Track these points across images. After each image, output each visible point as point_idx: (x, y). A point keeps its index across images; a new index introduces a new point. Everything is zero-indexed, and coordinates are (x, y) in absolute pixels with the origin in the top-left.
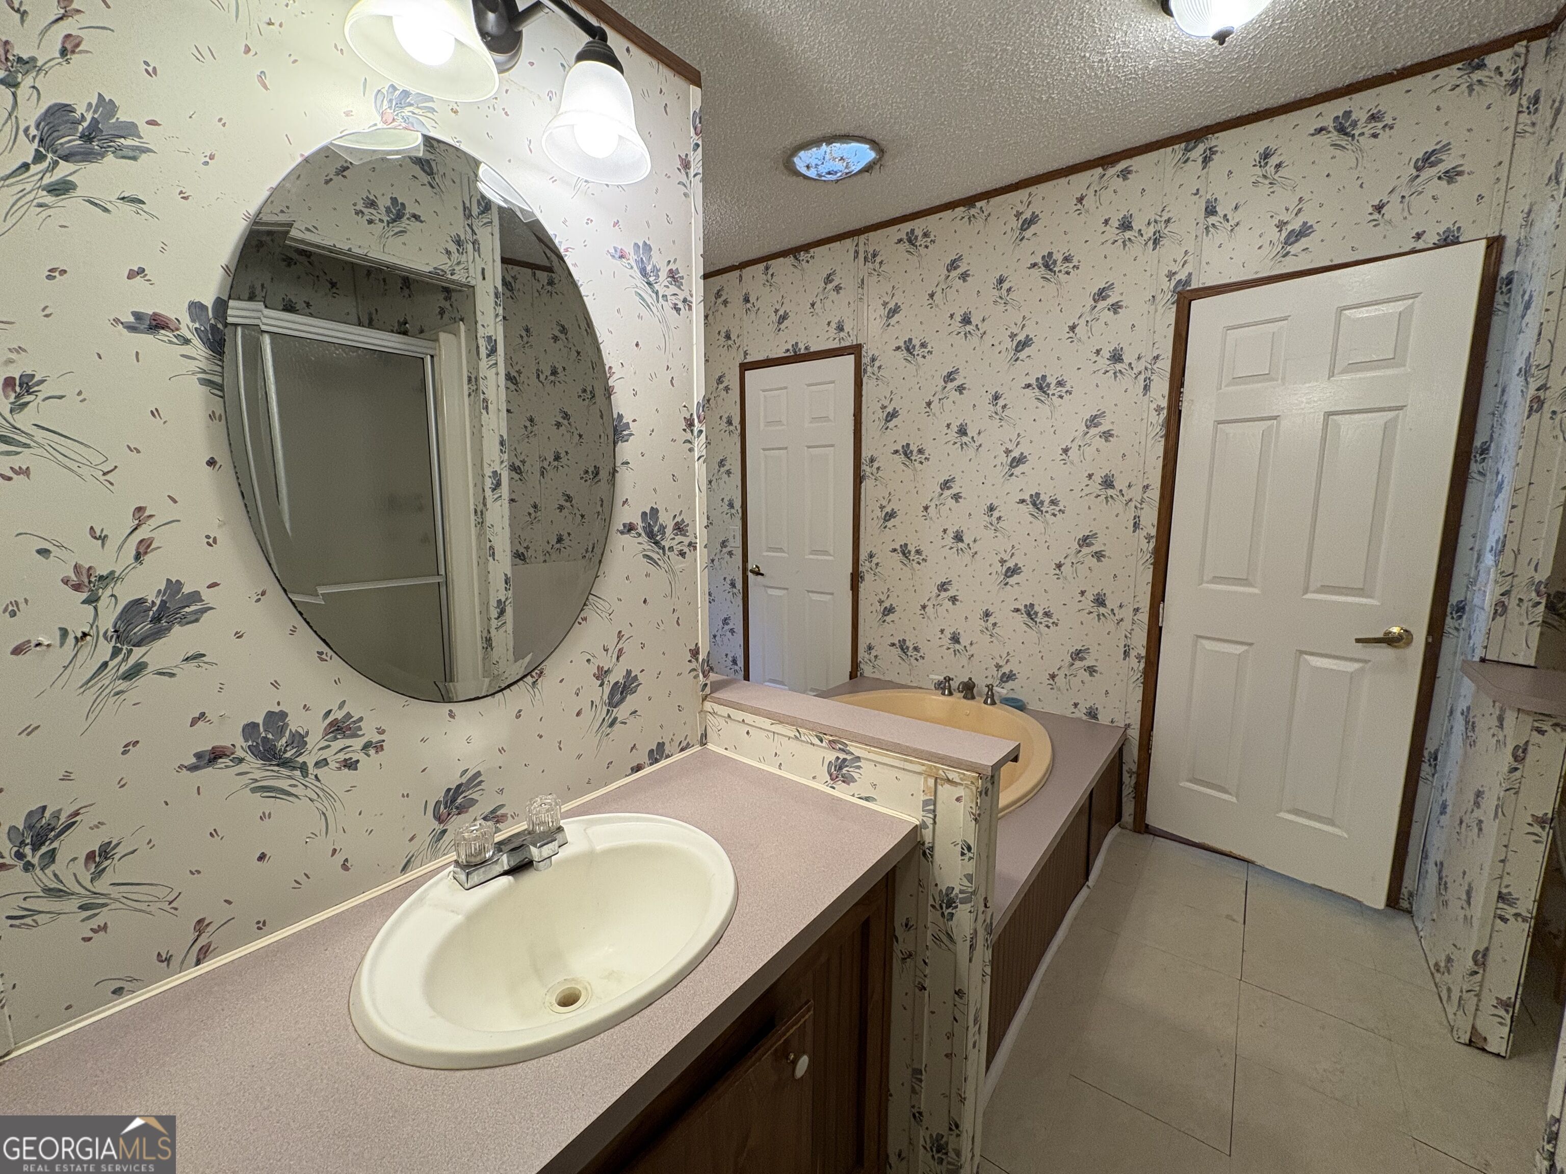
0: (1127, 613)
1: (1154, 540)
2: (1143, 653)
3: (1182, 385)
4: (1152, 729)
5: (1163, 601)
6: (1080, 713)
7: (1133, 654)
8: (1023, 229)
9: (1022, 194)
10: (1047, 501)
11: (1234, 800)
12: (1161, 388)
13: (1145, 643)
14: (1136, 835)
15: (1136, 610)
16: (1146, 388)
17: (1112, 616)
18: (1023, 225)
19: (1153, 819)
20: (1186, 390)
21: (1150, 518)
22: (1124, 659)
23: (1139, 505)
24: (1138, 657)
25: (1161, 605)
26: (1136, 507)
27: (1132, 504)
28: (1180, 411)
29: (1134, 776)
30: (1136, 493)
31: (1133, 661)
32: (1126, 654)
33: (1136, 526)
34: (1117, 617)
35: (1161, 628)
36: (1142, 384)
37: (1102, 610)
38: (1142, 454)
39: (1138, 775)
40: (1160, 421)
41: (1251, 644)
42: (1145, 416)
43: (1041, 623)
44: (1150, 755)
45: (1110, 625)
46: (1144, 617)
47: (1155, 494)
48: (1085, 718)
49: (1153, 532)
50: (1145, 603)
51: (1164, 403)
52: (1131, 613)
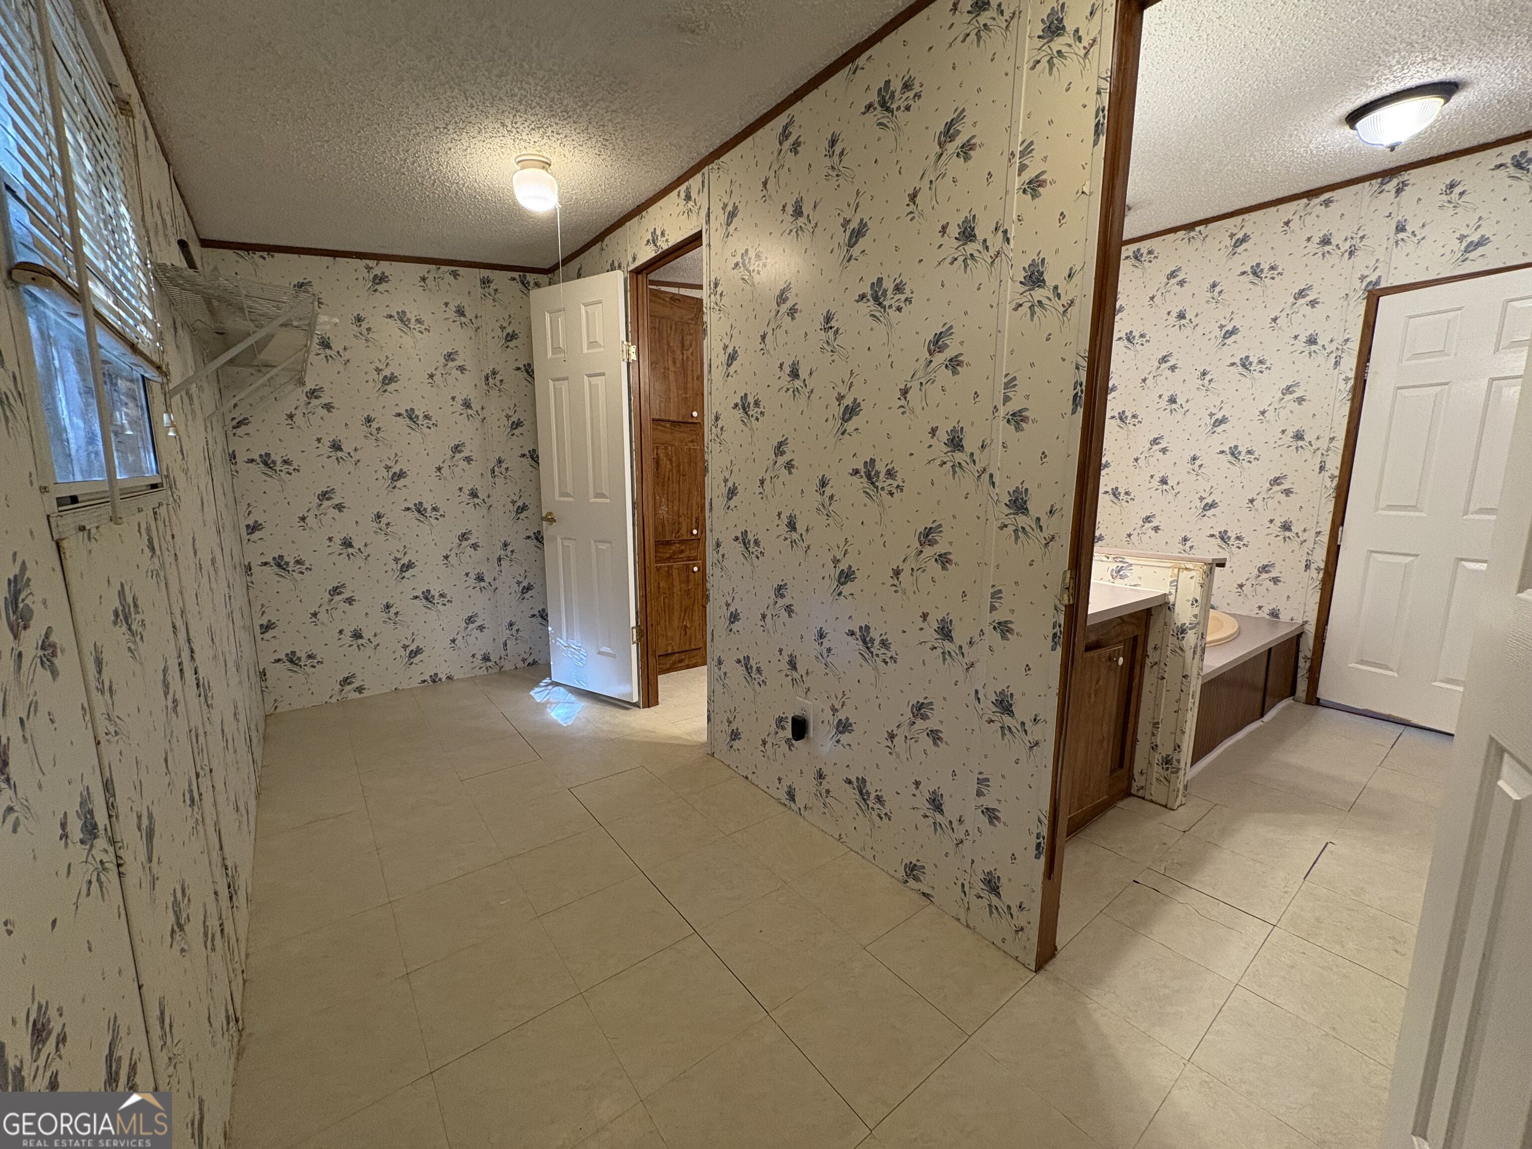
0: (1310, 536)
1: (1337, 479)
2: (1322, 566)
3: (1368, 361)
4: (1327, 624)
5: (1342, 525)
6: (1264, 614)
7: (1313, 566)
8: (1235, 246)
9: (1238, 220)
10: (1244, 452)
11: (1396, 675)
12: (1350, 363)
13: (1324, 559)
14: (1309, 707)
15: (1318, 533)
16: (1337, 364)
17: (1296, 538)
18: (1236, 243)
19: (1323, 693)
20: (1372, 364)
21: (1334, 463)
22: (1306, 571)
23: (1325, 453)
24: (1318, 569)
25: (1341, 529)
26: (1322, 454)
27: (1319, 453)
28: (1365, 381)
29: (1309, 661)
30: (1323, 444)
31: (1313, 573)
32: (1307, 567)
33: (1322, 468)
34: (1301, 539)
35: (1339, 546)
36: (1333, 361)
37: (1288, 534)
38: (1330, 414)
39: (1312, 660)
40: (1348, 389)
41: (1417, 555)
42: (1334, 386)
43: (1233, 545)
44: (1324, 644)
45: (1295, 544)
46: (1325, 538)
47: (1340, 444)
48: (1267, 617)
49: (1337, 473)
50: (1326, 528)
51: (1352, 375)
52: (1313, 535)
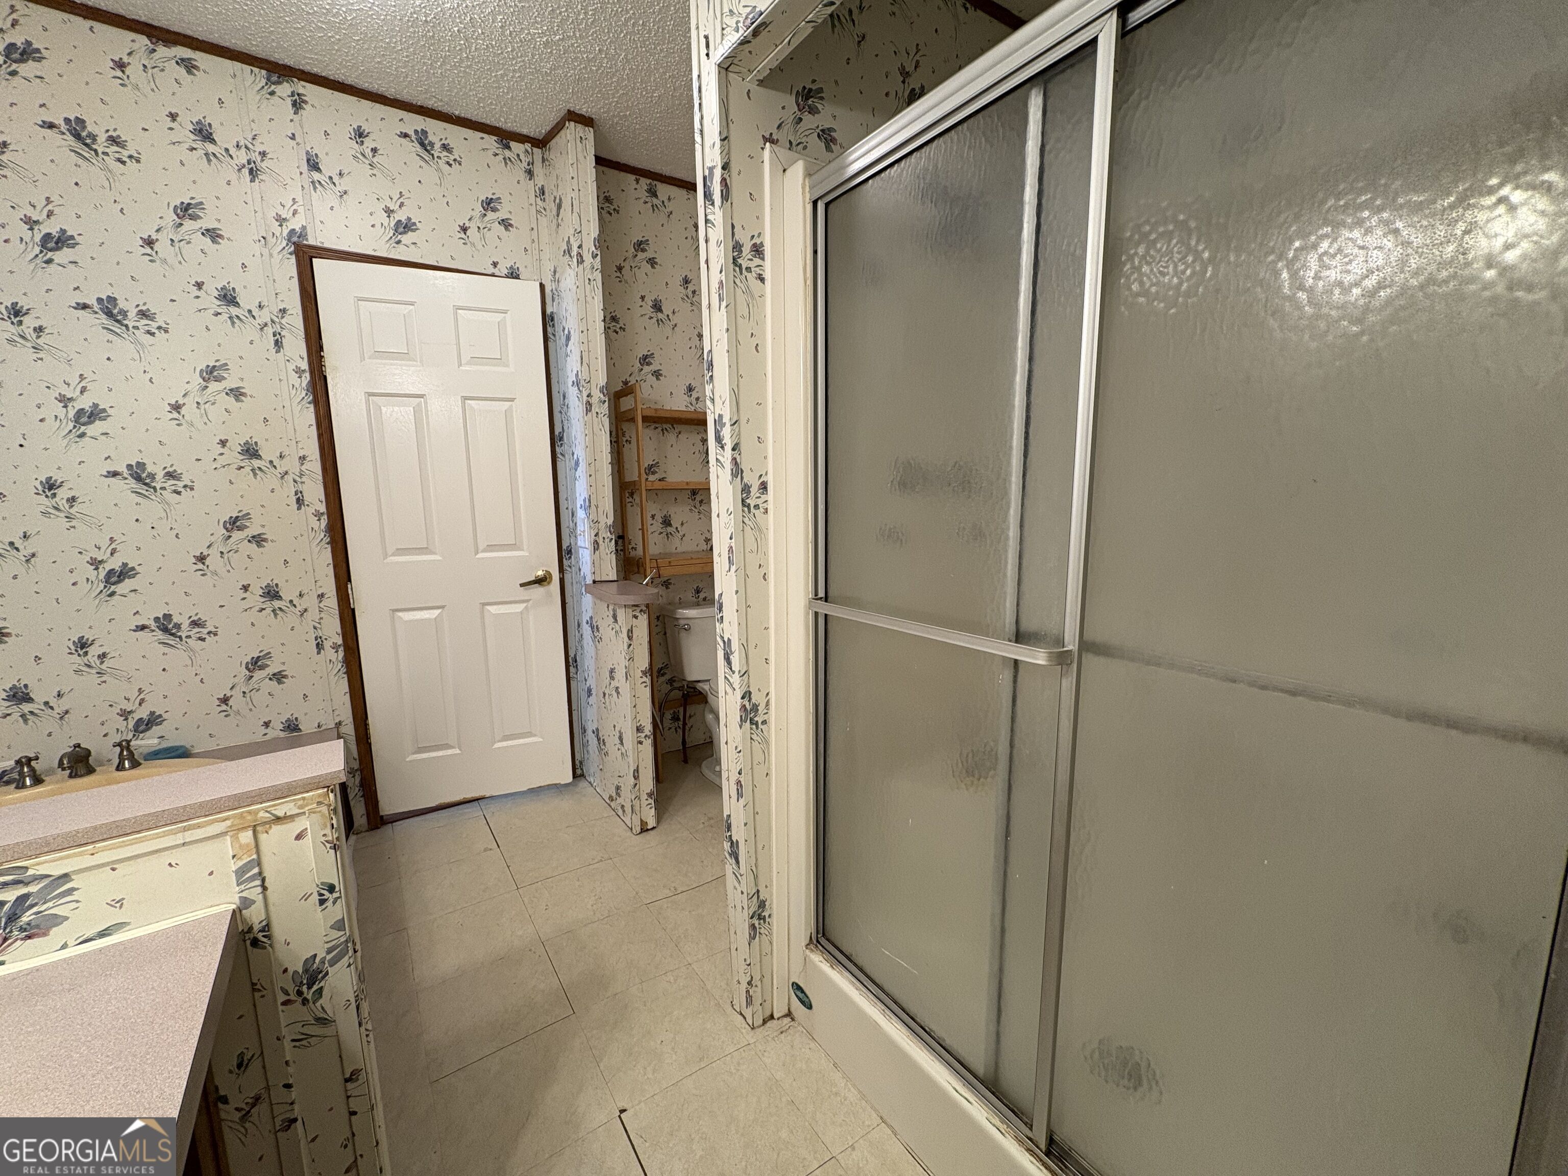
0: (310, 602)
1: (326, 517)
2: (340, 641)
3: (321, 348)
4: (367, 718)
5: (350, 580)
6: (276, 731)
7: (327, 645)
10: (160, 475)
11: (457, 751)
12: (296, 346)
13: (339, 630)
14: (372, 833)
15: (321, 596)
16: (278, 344)
17: (292, 608)
19: (388, 805)
20: (326, 352)
21: (315, 493)
22: (319, 653)
23: (298, 479)
24: (335, 647)
25: (349, 586)
26: (295, 481)
27: (289, 478)
28: (325, 377)
29: (358, 774)
30: (291, 464)
31: (329, 653)
32: (319, 647)
33: (300, 502)
34: (299, 608)
35: (353, 610)
36: (272, 340)
37: (277, 604)
38: (290, 421)
39: (361, 771)
40: (304, 384)
41: (443, 607)
42: (283, 377)
43: (189, 637)
44: (370, 744)
45: (291, 618)
46: (332, 602)
47: (315, 465)
48: (282, 734)
49: (323, 508)
50: (329, 586)
51: (305, 365)
52: (316, 601)
